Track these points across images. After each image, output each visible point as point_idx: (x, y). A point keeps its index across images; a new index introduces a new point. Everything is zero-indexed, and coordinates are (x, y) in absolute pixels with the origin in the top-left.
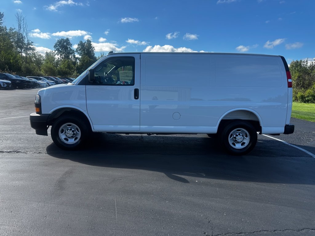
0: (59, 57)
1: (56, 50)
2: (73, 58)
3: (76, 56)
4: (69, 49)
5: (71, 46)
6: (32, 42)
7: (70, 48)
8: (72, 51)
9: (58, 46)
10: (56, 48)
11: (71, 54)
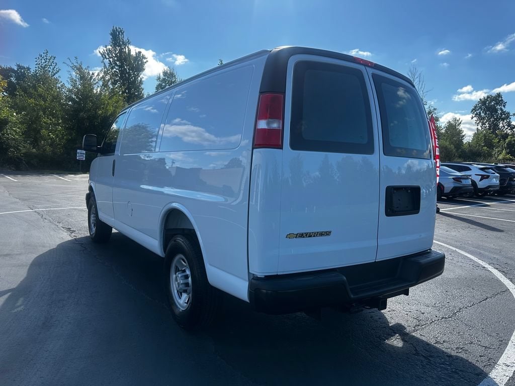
0: (480, 128)
1: (474, 115)
2: (506, 127)
3: (512, 123)
4: (499, 112)
5: (504, 106)
6: (435, 109)
7: (501, 109)
8: (505, 115)
9: (478, 109)
10: (475, 113)
11: (503, 120)
